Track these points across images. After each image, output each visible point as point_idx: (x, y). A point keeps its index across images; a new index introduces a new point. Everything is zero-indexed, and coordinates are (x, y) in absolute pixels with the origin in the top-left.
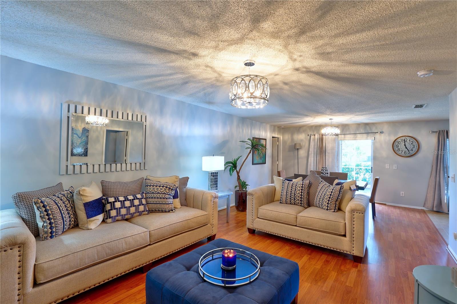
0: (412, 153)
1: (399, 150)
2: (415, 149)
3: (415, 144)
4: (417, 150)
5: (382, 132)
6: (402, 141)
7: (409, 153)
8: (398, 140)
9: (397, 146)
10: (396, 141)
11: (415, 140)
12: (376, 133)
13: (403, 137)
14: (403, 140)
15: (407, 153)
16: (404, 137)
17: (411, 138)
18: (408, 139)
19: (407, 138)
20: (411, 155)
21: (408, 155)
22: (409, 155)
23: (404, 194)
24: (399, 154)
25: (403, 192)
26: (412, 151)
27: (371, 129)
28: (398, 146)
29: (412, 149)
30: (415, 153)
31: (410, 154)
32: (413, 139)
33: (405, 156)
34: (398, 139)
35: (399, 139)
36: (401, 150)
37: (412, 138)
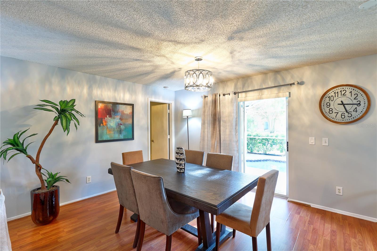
0: (356, 115)
1: (331, 111)
2: (361, 109)
3: (362, 98)
4: (365, 110)
5: (301, 83)
6: (336, 94)
7: (350, 115)
8: (328, 93)
9: (328, 104)
10: (326, 96)
11: (361, 92)
12: (291, 85)
13: (337, 88)
14: (338, 93)
15: (347, 118)
16: (340, 88)
17: (353, 88)
18: (348, 89)
19: (346, 89)
20: (353, 120)
21: (347, 119)
22: (351, 120)
23: (341, 191)
24: (332, 119)
25: (341, 188)
26: (356, 111)
27: (283, 79)
28: (330, 105)
29: (356, 108)
30: (361, 115)
31: (352, 117)
32: (357, 90)
33: (342, 121)
34: (330, 92)
35: (332, 91)
36: (334, 111)
37: (355, 89)
